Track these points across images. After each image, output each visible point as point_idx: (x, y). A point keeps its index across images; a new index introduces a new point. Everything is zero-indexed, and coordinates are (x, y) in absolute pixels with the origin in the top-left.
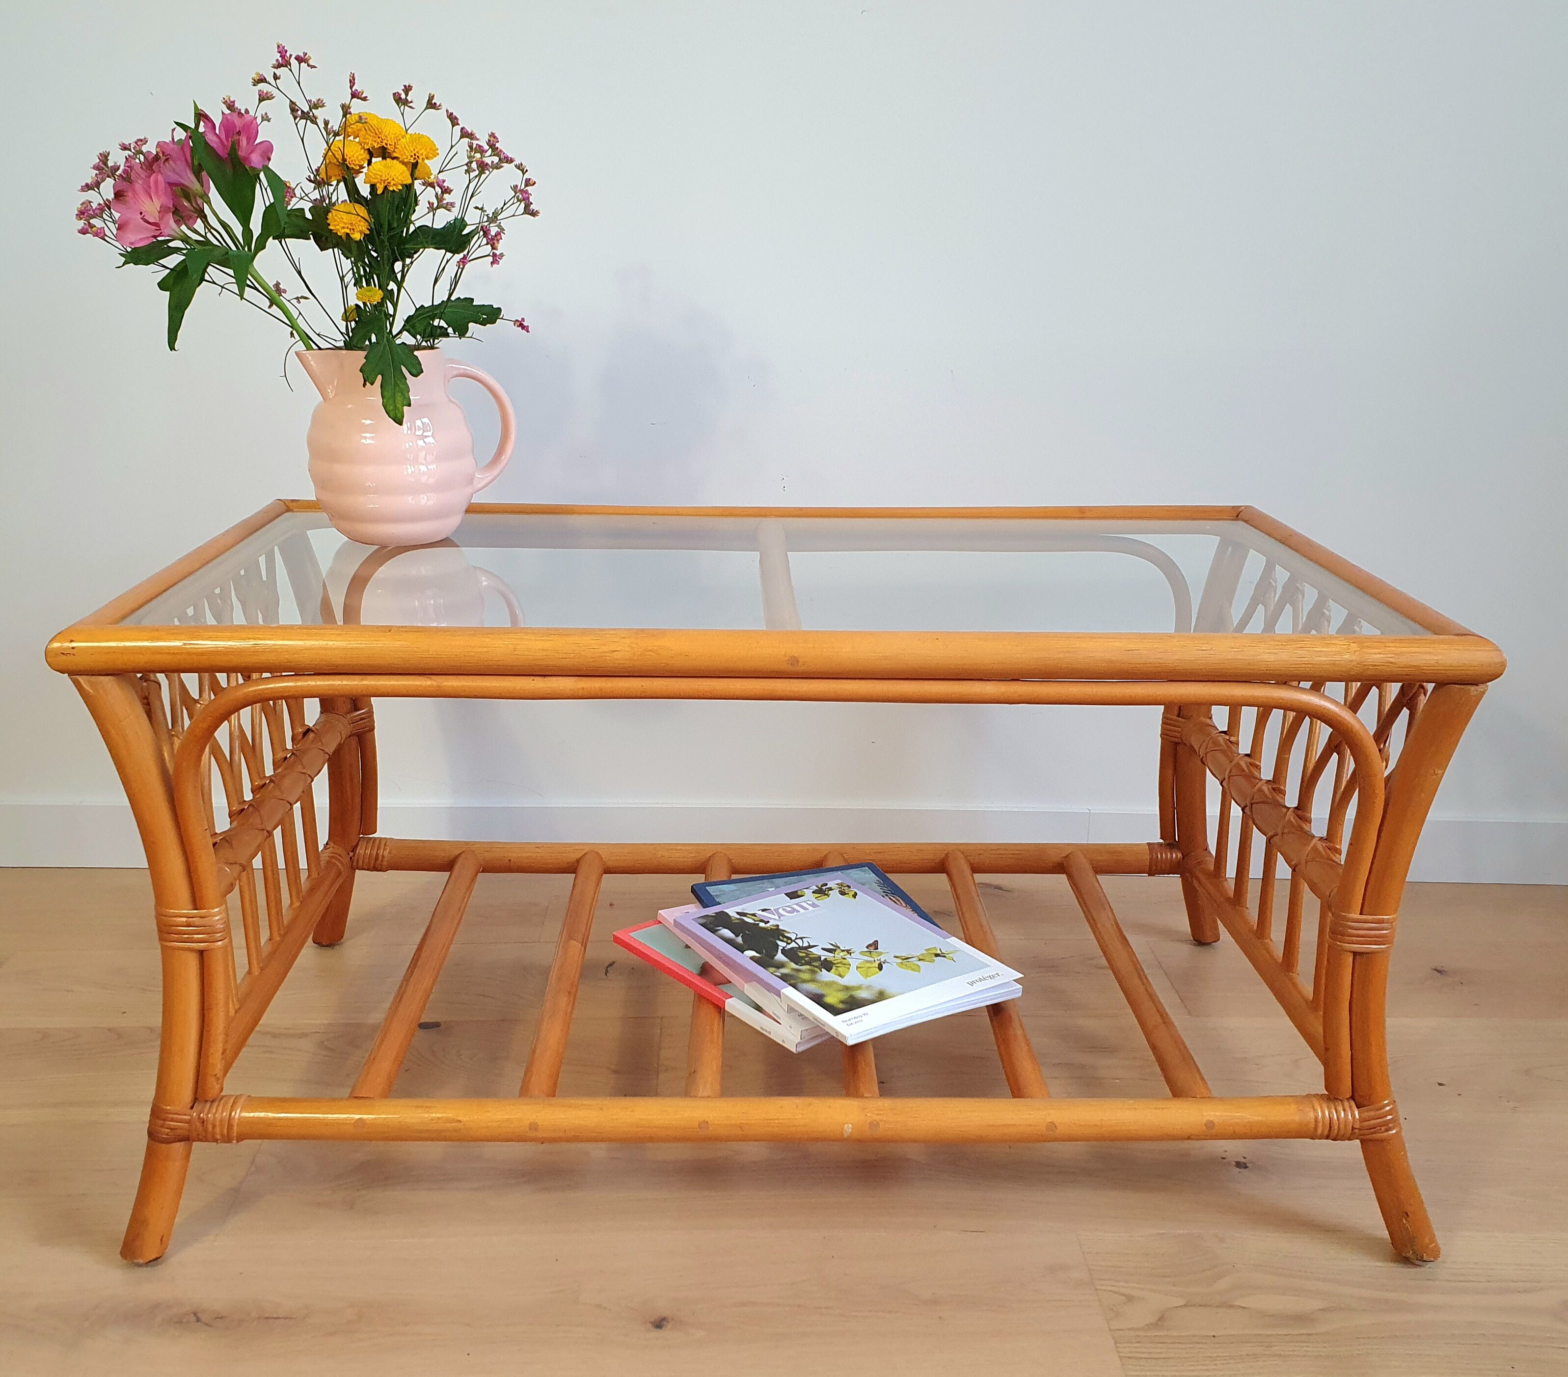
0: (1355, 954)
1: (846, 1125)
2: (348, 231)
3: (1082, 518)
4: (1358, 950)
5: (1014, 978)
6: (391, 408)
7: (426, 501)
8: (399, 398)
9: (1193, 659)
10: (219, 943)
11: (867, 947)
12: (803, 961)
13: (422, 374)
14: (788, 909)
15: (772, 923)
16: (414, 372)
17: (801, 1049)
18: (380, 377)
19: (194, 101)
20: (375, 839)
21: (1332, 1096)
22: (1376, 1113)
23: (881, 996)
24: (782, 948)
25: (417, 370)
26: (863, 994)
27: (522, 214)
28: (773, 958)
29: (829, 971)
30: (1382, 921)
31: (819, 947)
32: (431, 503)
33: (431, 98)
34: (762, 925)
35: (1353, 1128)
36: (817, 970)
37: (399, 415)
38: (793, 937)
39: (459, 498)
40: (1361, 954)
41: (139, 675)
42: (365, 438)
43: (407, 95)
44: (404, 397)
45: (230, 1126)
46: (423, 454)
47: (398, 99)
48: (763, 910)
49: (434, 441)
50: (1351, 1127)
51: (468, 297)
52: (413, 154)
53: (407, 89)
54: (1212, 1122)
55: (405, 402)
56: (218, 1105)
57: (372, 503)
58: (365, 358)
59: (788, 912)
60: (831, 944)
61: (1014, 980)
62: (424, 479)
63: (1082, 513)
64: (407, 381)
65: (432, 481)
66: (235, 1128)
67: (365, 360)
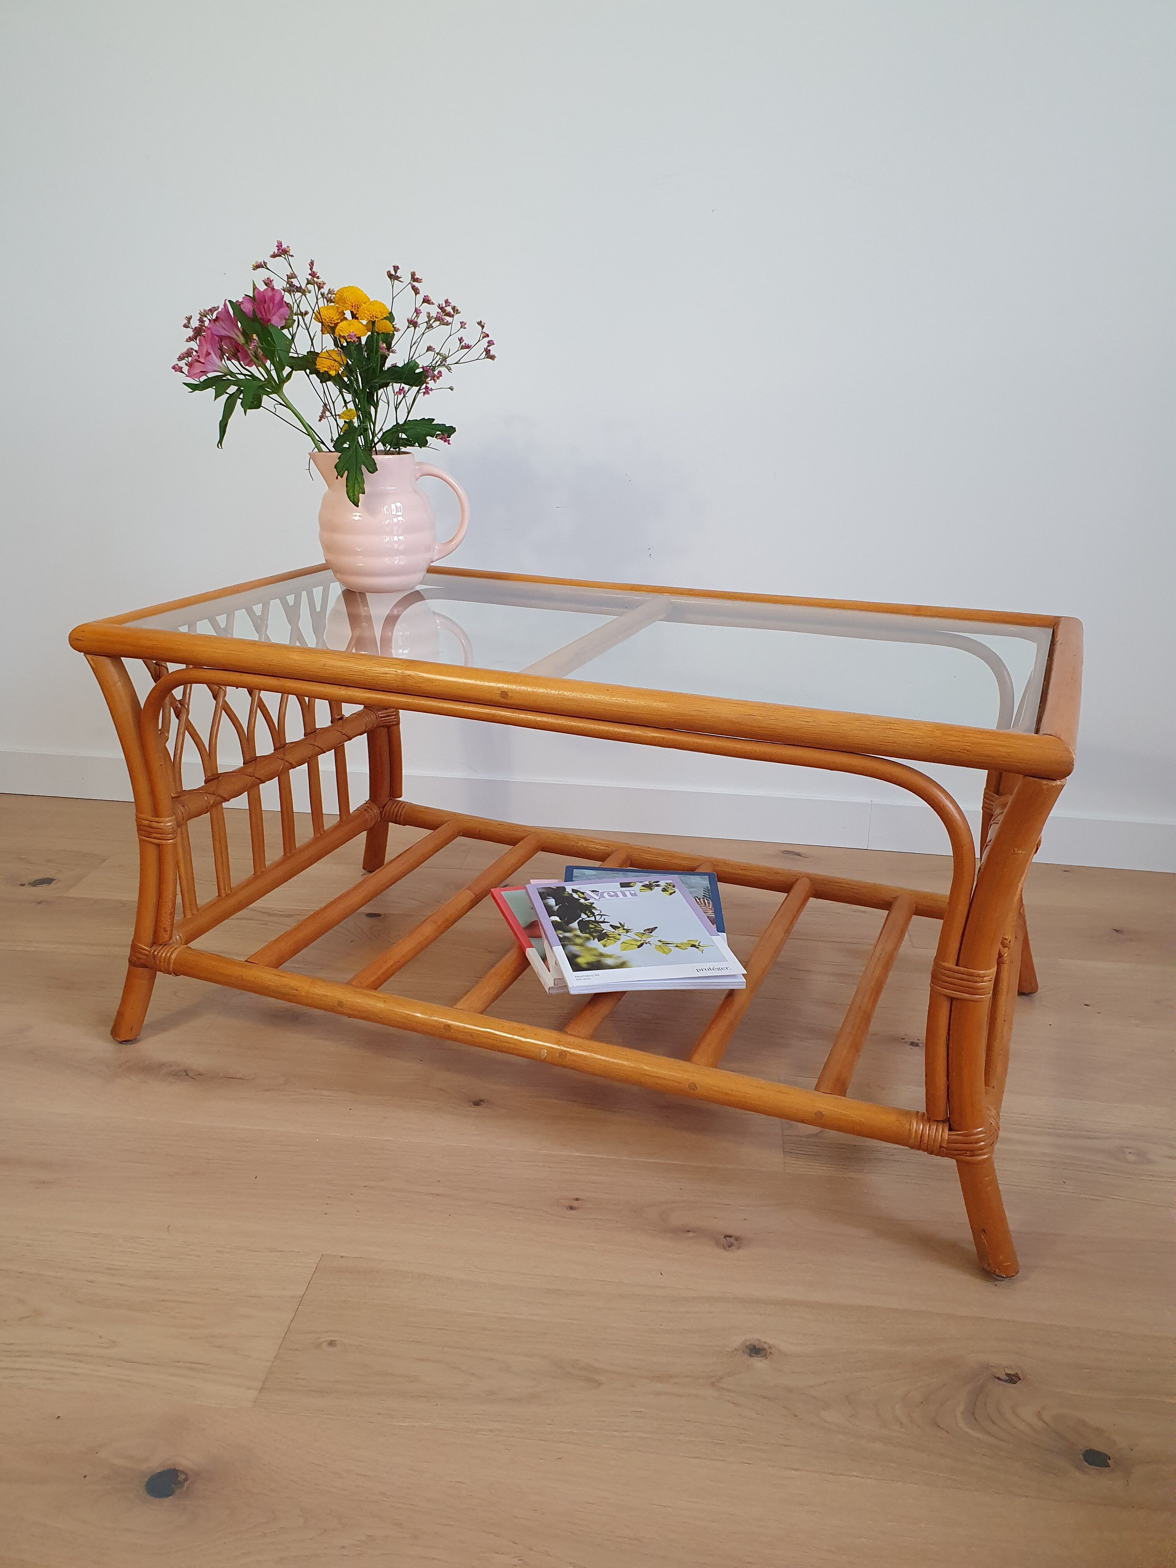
0: (952, 999)
1: (543, 1050)
2: (326, 369)
3: (917, 615)
4: (956, 996)
5: (743, 973)
6: (351, 494)
7: (398, 561)
8: (356, 487)
9: (798, 728)
10: (171, 841)
11: (644, 931)
12: (588, 931)
13: (376, 472)
14: (612, 894)
15: (591, 901)
16: (371, 469)
17: (553, 992)
18: (346, 472)
19: (253, 281)
20: (400, 801)
21: (929, 1117)
22: (965, 1138)
23: (622, 965)
24: (581, 919)
25: (373, 469)
26: (609, 961)
27: (484, 358)
28: (568, 925)
29: (599, 941)
30: (972, 975)
31: (609, 924)
32: (402, 563)
33: (413, 274)
34: (582, 901)
35: (941, 1147)
36: (592, 938)
37: (356, 500)
38: (596, 912)
39: (422, 560)
40: (957, 999)
41: (154, 662)
42: (356, 516)
43: (396, 272)
44: (360, 488)
45: (169, 963)
46: (396, 528)
47: (390, 276)
48: (593, 891)
49: (403, 519)
50: (939, 1145)
51: (431, 418)
52: (371, 316)
53: (396, 268)
54: (820, 1112)
55: (360, 491)
56: (162, 948)
57: (361, 562)
58: (339, 458)
59: (610, 896)
60: (620, 923)
61: (742, 974)
62: (396, 546)
63: (918, 611)
64: (364, 476)
65: (401, 548)
66: (172, 965)
67: (338, 460)
